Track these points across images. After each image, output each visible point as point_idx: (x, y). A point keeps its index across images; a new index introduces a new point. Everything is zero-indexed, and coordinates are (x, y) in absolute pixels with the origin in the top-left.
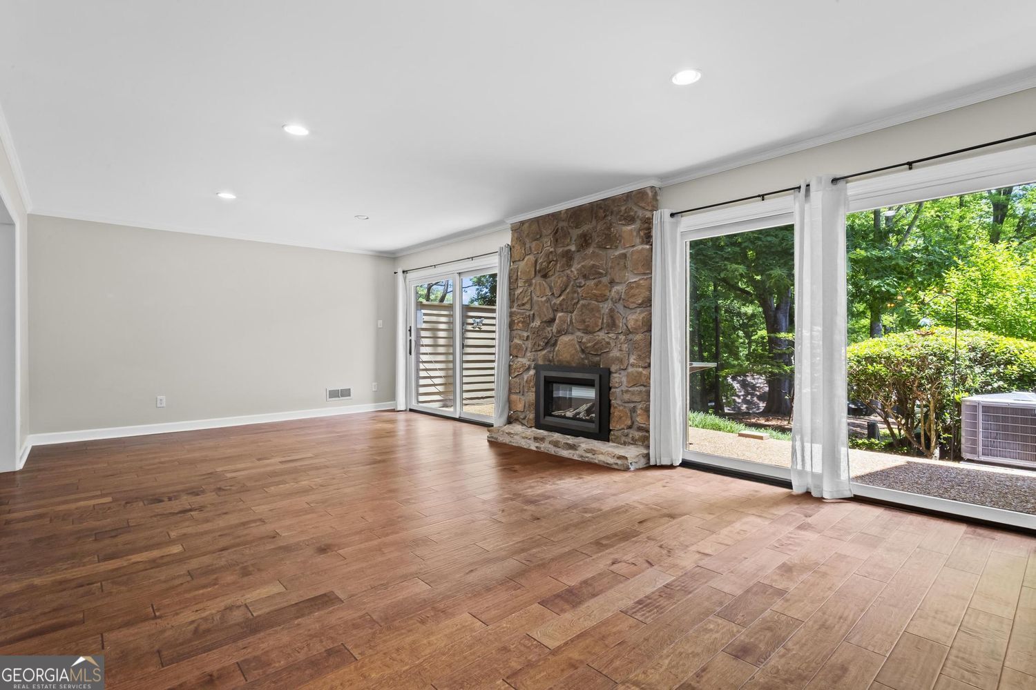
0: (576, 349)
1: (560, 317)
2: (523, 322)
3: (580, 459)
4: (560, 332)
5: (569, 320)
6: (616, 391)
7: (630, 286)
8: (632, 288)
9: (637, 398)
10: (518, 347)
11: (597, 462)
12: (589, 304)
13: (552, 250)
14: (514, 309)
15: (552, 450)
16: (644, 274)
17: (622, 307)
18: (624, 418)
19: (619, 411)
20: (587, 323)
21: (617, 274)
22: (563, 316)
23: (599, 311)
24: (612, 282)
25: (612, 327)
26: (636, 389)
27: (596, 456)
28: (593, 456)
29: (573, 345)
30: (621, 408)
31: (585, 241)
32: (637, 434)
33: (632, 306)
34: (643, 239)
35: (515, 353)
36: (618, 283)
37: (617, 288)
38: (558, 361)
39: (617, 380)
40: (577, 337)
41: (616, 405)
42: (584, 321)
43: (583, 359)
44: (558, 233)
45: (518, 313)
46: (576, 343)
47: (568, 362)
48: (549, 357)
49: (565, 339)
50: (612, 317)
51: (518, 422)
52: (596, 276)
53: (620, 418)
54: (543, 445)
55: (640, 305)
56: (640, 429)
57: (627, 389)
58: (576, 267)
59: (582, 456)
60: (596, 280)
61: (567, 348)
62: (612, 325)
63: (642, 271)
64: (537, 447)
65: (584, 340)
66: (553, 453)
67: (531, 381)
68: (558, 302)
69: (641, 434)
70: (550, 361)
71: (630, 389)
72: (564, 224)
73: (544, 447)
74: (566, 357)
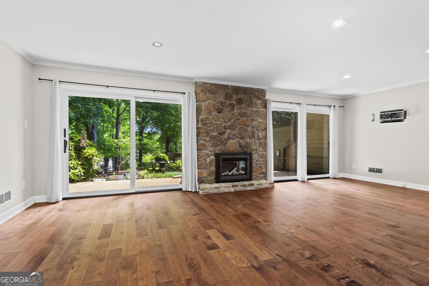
0: (237, 145)
1: (228, 132)
2: (206, 133)
3: (256, 189)
4: (229, 138)
5: (233, 133)
6: (254, 161)
7: (259, 123)
8: (260, 123)
9: (262, 163)
10: (204, 146)
11: (263, 188)
12: (243, 127)
13: (224, 101)
14: (200, 126)
15: (243, 189)
16: (265, 119)
17: (256, 130)
18: (257, 171)
19: (256, 168)
20: (242, 135)
21: (255, 118)
22: (230, 131)
23: (247, 131)
24: (253, 120)
25: (253, 137)
26: (261, 159)
27: (262, 186)
28: (261, 186)
29: (236, 144)
30: (256, 167)
31: (240, 101)
32: (262, 176)
33: (260, 130)
34: (263, 107)
35: (200, 148)
36: (255, 121)
37: (254, 123)
38: (228, 151)
39: (254, 157)
40: (237, 140)
41: (254, 166)
42: (241, 134)
43: (240, 150)
44: (227, 95)
45: (203, 128)
46: (237, 143)
47: (233, 151)
48: (223, 149)
49: (231, 141)
50: (253, 133)
51: (203, 183)
52: (247, 117)
53: (256, 171)
54: (238, 188)
55: (263, 130)
56: (263, 173)
57: (258, 160)
58: (236, 111)
59: (257, 187)
60: (246, 118)
61: (233, 145)
62: (253, 136)
63: (263, 118)
64: (234, 190)
65: (241, 142)
66: (243, 190)
67: (212, 161)
68: (228, 125)
69: (264, 175)
70: (223, 151)
71: (259, 160)
72: (230, 92)
73: (238, 189)
74: (232, 149)
